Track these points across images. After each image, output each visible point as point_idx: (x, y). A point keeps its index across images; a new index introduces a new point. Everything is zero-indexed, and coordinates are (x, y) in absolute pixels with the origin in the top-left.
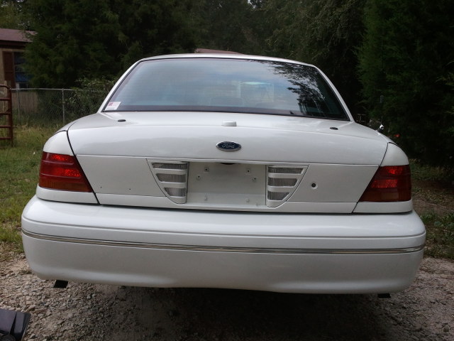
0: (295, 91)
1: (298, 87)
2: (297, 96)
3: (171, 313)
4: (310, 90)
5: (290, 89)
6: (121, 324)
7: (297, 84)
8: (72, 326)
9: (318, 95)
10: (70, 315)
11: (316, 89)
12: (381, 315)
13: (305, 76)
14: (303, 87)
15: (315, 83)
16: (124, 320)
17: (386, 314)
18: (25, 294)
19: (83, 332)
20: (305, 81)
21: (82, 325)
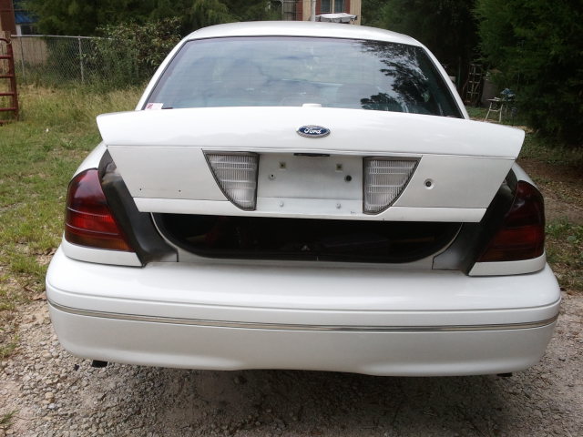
2: (392, 79)
8: (116, 400)
10: (112, 385)
13: (402, 53)
14: (400, 67)
19: (130, 410)
20: (403, 59)
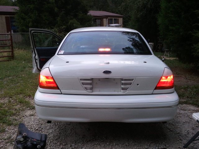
0: (131, 41)
1: (132, 39)
2: (131, 43)
3: (87, 129)
4: (136, 40)
5: (128, 40)
6: (70, 134)
7: (131, 38)
8: (52, 135)
9: (139, 42)
10: (51, 131)
11: (138, 40)
12: (165, 128)
13: (134, 35)
14: (133, 39)
15: (137, 38)
16: (71, 133)
17: (167, 127)
18: (33, 124)
19: (57, 137)
20: (134, 37)
21: (56, 135)
